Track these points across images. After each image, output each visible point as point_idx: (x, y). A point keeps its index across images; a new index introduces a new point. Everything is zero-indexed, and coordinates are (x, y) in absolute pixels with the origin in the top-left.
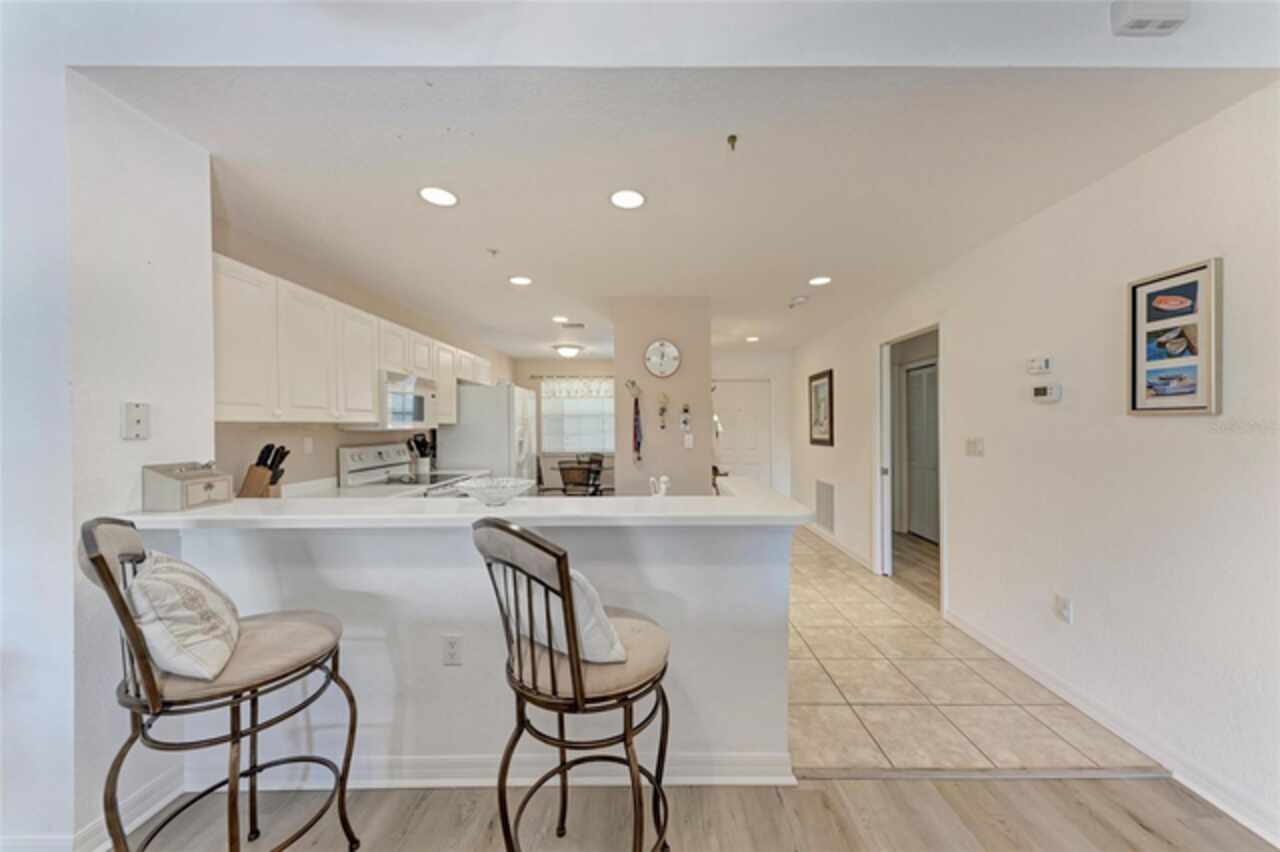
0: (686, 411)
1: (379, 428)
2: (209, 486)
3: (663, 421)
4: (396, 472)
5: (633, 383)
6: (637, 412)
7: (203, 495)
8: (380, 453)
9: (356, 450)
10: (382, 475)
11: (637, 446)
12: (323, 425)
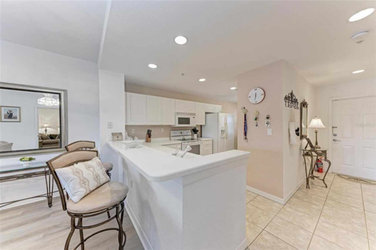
0: (268, 118)
1: (174, 126)
2: (118, 137)
3: (257, 123)
4: (186, 137)
5: (244, 108)
6: (245, 120)
7: (117, 139)
8: (181, 132)
9: (174, 131)
10: (181, 138)
11: (245, 134)
12: (167, 126)
